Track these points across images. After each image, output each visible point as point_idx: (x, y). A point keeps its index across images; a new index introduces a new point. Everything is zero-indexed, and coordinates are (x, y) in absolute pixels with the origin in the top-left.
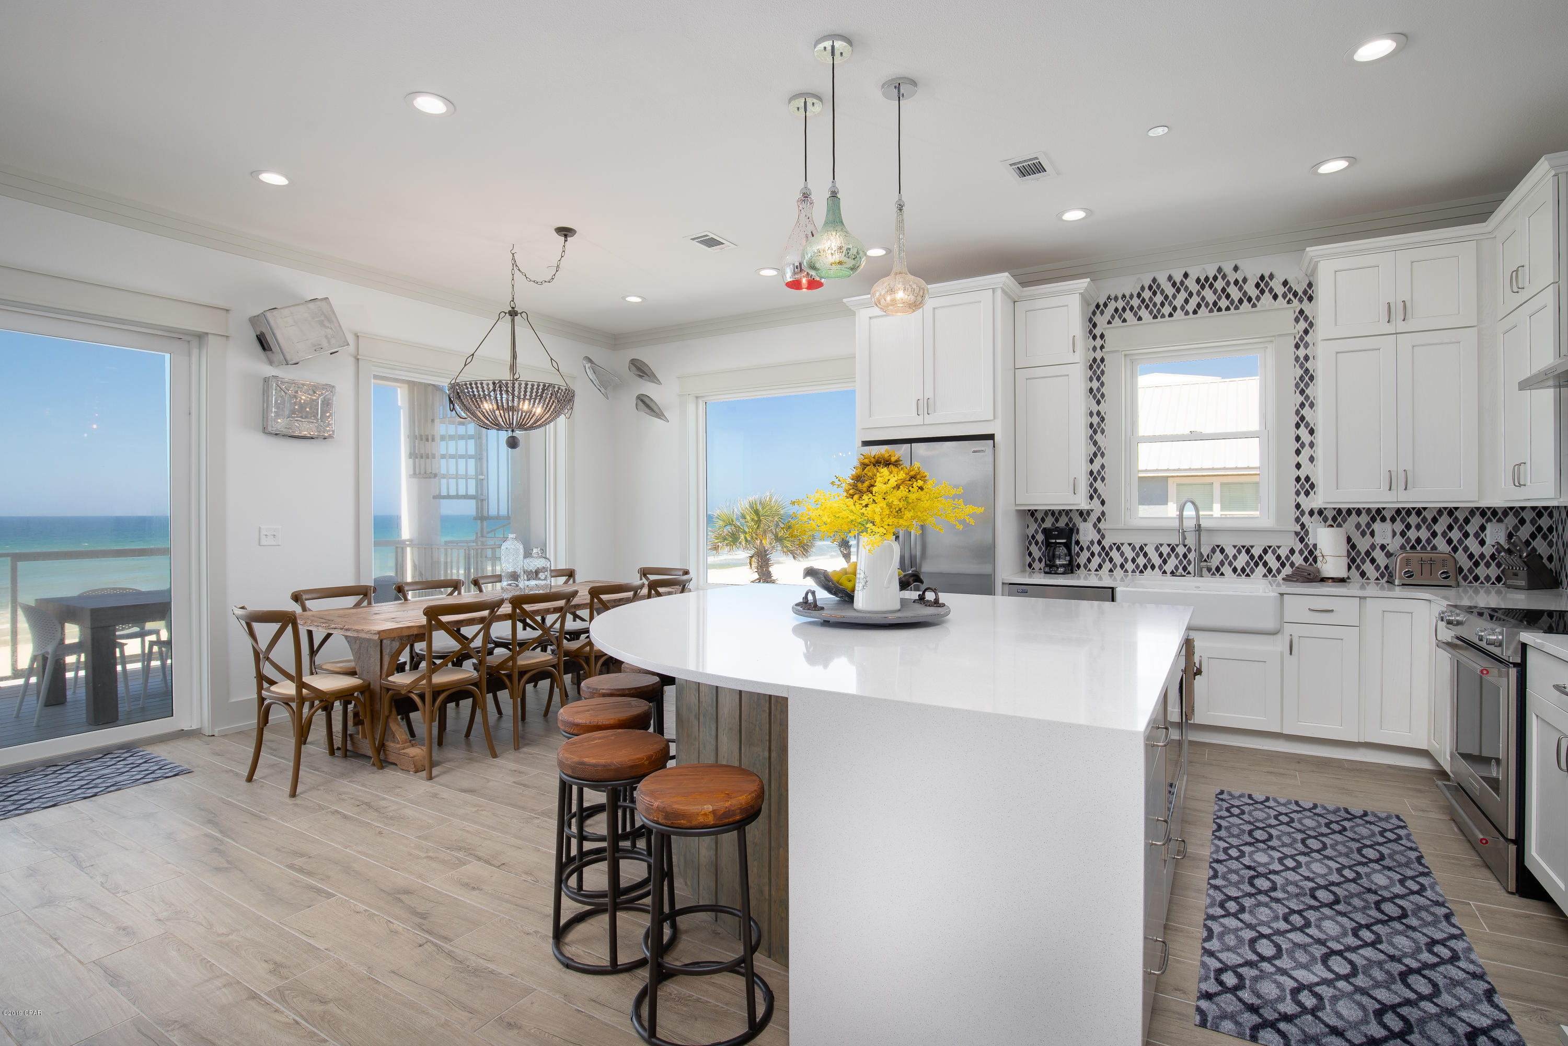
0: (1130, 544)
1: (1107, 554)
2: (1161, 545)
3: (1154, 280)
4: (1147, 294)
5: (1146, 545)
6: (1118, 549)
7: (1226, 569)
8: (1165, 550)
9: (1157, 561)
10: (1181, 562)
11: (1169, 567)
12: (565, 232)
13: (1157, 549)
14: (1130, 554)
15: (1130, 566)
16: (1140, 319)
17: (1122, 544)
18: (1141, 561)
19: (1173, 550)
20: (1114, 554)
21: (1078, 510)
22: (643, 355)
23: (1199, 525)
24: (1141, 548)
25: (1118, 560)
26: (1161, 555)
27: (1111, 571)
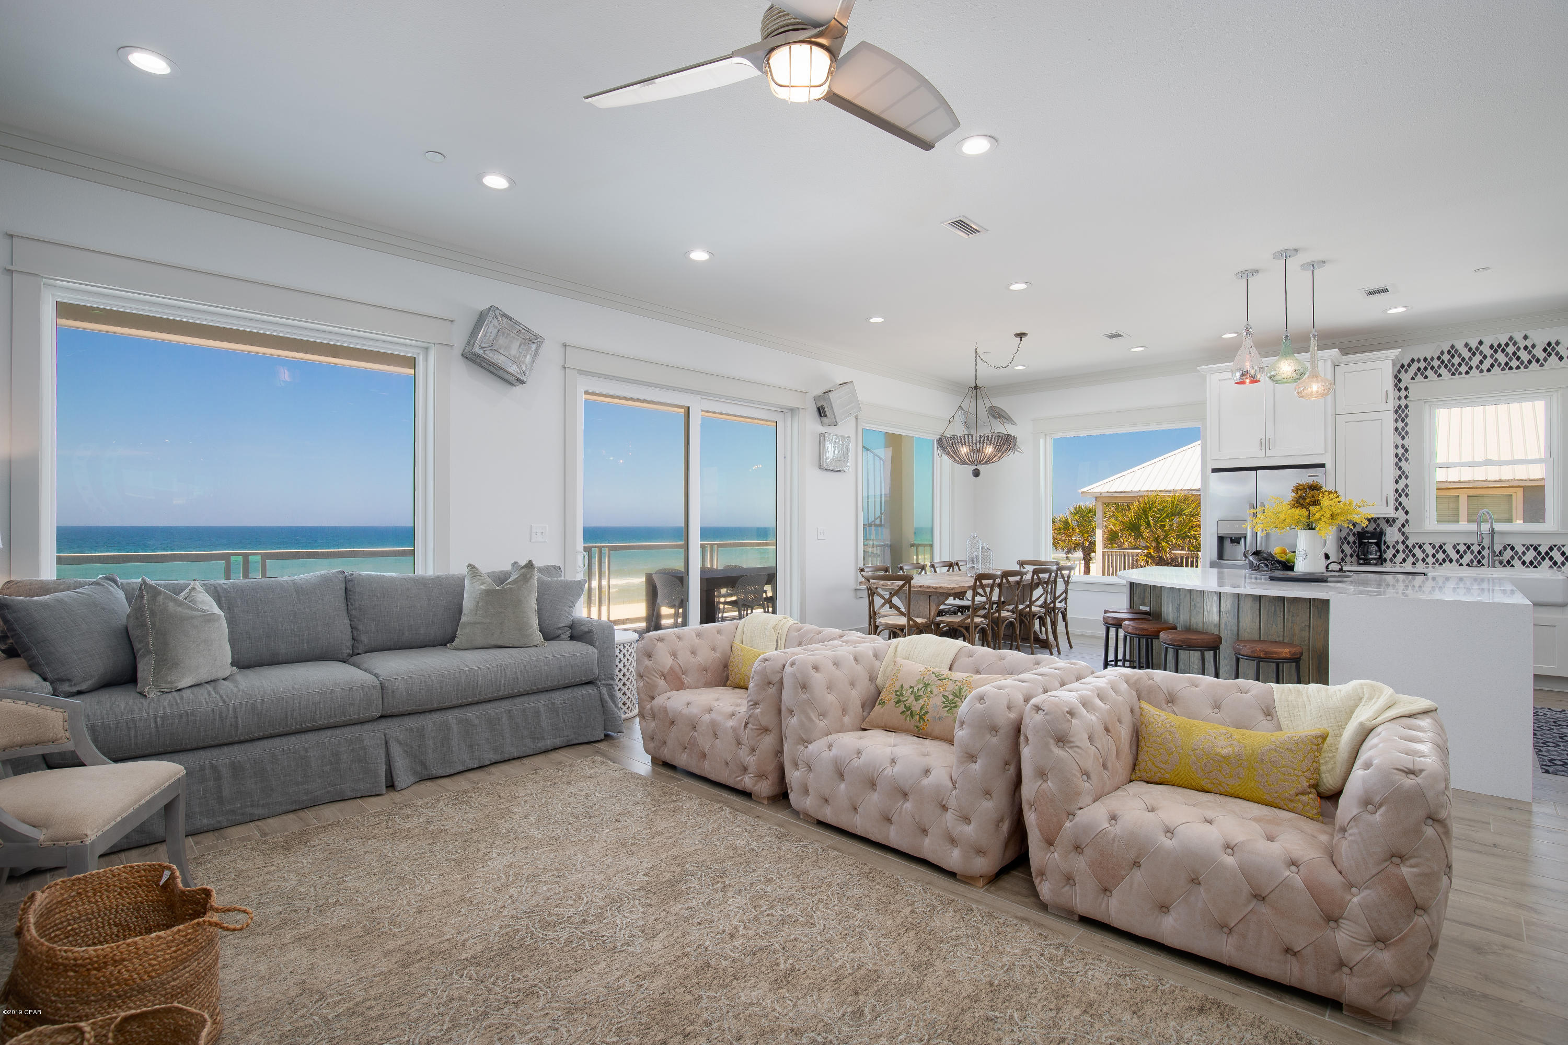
0: (1430, 544)
1: (1410, 551)
2: (1458, 544)
3: (1453, 347)
4: (1446, 357)
5: (1444, 544)
6: (1420, 547)
7: (1516, 562)
8: (1462, 548)
9: (1454, 556)
10: (1476, 557)
11: (1463, 561)
12: (1021, 335)
13: (1454, 547)
14: (1430, 551)
15: (1430, 560)
16: (1440, 376)
17: (1424, 544)
18: (1440, 556)
19: (1469, 548)
20: (1417, 551)
21: (1384, 518)
22: (1000, 402)
23: (1493, 530)
24: (1441, 547)
25: (1420, 555)
26: (1458, 552)
27: (1414, 563)
